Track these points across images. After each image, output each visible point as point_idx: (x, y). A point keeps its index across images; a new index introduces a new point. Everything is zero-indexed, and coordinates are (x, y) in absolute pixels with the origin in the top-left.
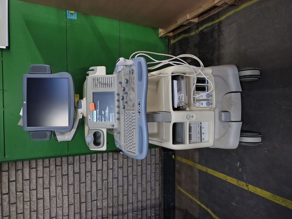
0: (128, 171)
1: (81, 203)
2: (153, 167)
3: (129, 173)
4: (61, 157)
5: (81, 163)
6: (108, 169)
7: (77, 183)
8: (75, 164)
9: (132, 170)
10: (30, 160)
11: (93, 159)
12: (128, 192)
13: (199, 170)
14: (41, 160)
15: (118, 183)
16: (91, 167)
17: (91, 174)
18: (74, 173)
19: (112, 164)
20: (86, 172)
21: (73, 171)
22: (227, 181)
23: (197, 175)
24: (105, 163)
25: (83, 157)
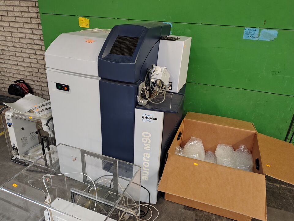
0: (35, 68)
1: (9, 22)
5: (38, 25)
6: (35, 49)
7: (23, 20)
8: (38, 20)
9: (36, 72)
11: (42, 37)
12: (20, 66)
15: (25, 57)
17: (31, 34)
18: (31, 18)
19: (39, 54)
20: (32, 29)
24: (40, 47)
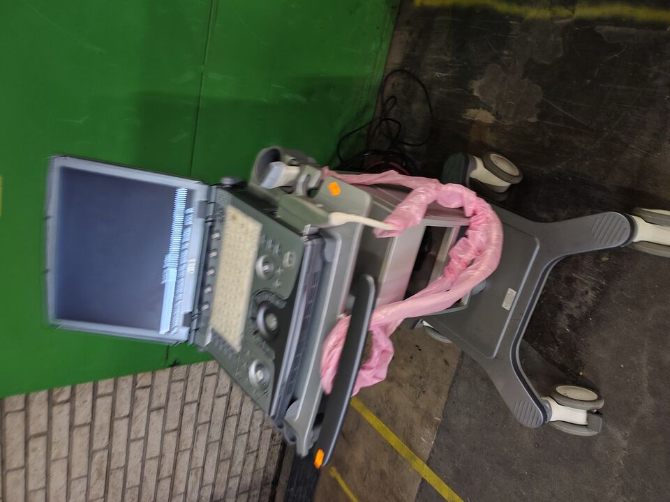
0: (182, 414)
3: (185, 419)
6: (112, 419)
9: (198, 410)
11: (58, 395)
12: (174, 469)
13: (423, 480)
15: (144, 452)
16: (50, 418)
19: (128, 403)
20: (28, 438)
24: (104, 404)
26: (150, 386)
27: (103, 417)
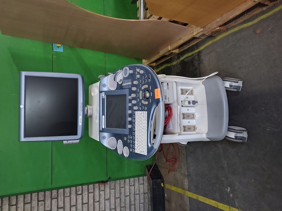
0: (115, 203)
2: (142, 196)
3: (117, 204)
4: (44, 191)
5: (66, 197)
6: (94, 202)
8: (59, 198)
9: (120, 202)
10: (9, 197)
11: (78, 191)
13: (189, 197)
14: (23, 196)
16: (76, 200)
17: (76, 208)
18: (58, 208)
19: (98, 196)
20: (71, 206)
21: (57, 206)
22: (219, 208)
23: (188, 203)
24: (91, 195)
25: (67, 190)
26: (104, 190)
27: (91, 201)
